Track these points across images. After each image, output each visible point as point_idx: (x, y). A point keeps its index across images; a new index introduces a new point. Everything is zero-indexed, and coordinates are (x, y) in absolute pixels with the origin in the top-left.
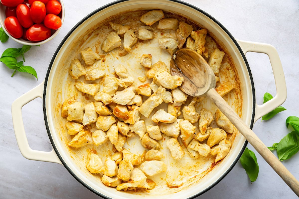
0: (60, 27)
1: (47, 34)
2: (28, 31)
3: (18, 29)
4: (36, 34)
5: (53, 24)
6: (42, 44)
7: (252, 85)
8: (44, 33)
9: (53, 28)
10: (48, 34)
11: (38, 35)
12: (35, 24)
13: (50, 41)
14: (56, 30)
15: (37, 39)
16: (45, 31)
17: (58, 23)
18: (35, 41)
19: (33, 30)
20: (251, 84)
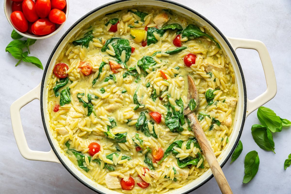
0: (65, 22)
1: (51, 28)
2: (34, 25)
3: (24, 23)
4: (41, 28)
5: (57, 18)
6: (47, 38)
7: (243, 81)
8: (49, 27)
9: (57, 23)
10: (53, 28)
11: (43, 29)
12: (40, 19)
13: (54, 35)
14: (60, 25)
15: (42, 33)
16: (49, 25)
17: (62, 18)
18: (40, 35)
19: (38, 24)
20: (242, 79)
